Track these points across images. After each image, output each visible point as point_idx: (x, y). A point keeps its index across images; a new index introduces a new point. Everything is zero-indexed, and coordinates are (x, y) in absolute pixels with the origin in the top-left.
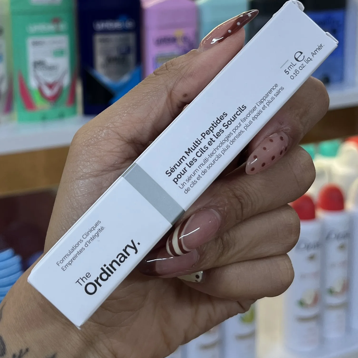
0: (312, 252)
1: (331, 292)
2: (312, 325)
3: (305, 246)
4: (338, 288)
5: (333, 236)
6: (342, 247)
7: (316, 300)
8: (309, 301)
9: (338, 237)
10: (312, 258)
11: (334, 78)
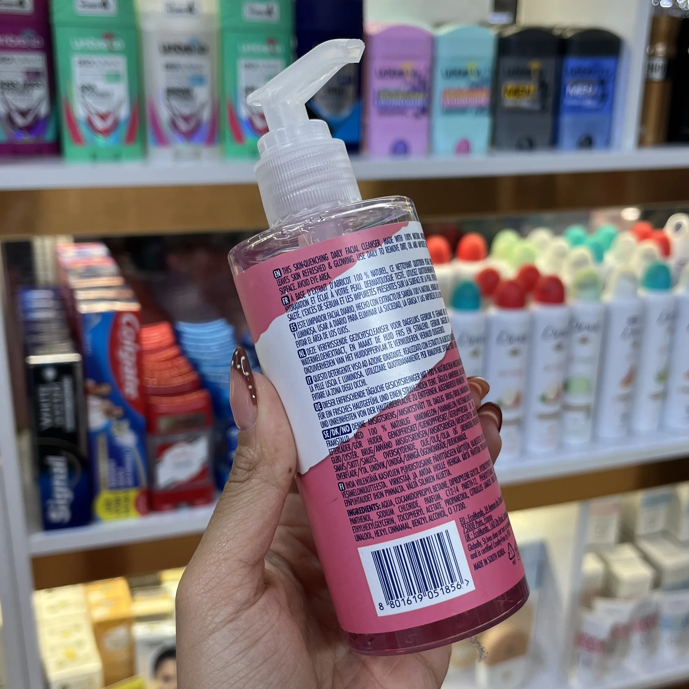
11: (598, 139)
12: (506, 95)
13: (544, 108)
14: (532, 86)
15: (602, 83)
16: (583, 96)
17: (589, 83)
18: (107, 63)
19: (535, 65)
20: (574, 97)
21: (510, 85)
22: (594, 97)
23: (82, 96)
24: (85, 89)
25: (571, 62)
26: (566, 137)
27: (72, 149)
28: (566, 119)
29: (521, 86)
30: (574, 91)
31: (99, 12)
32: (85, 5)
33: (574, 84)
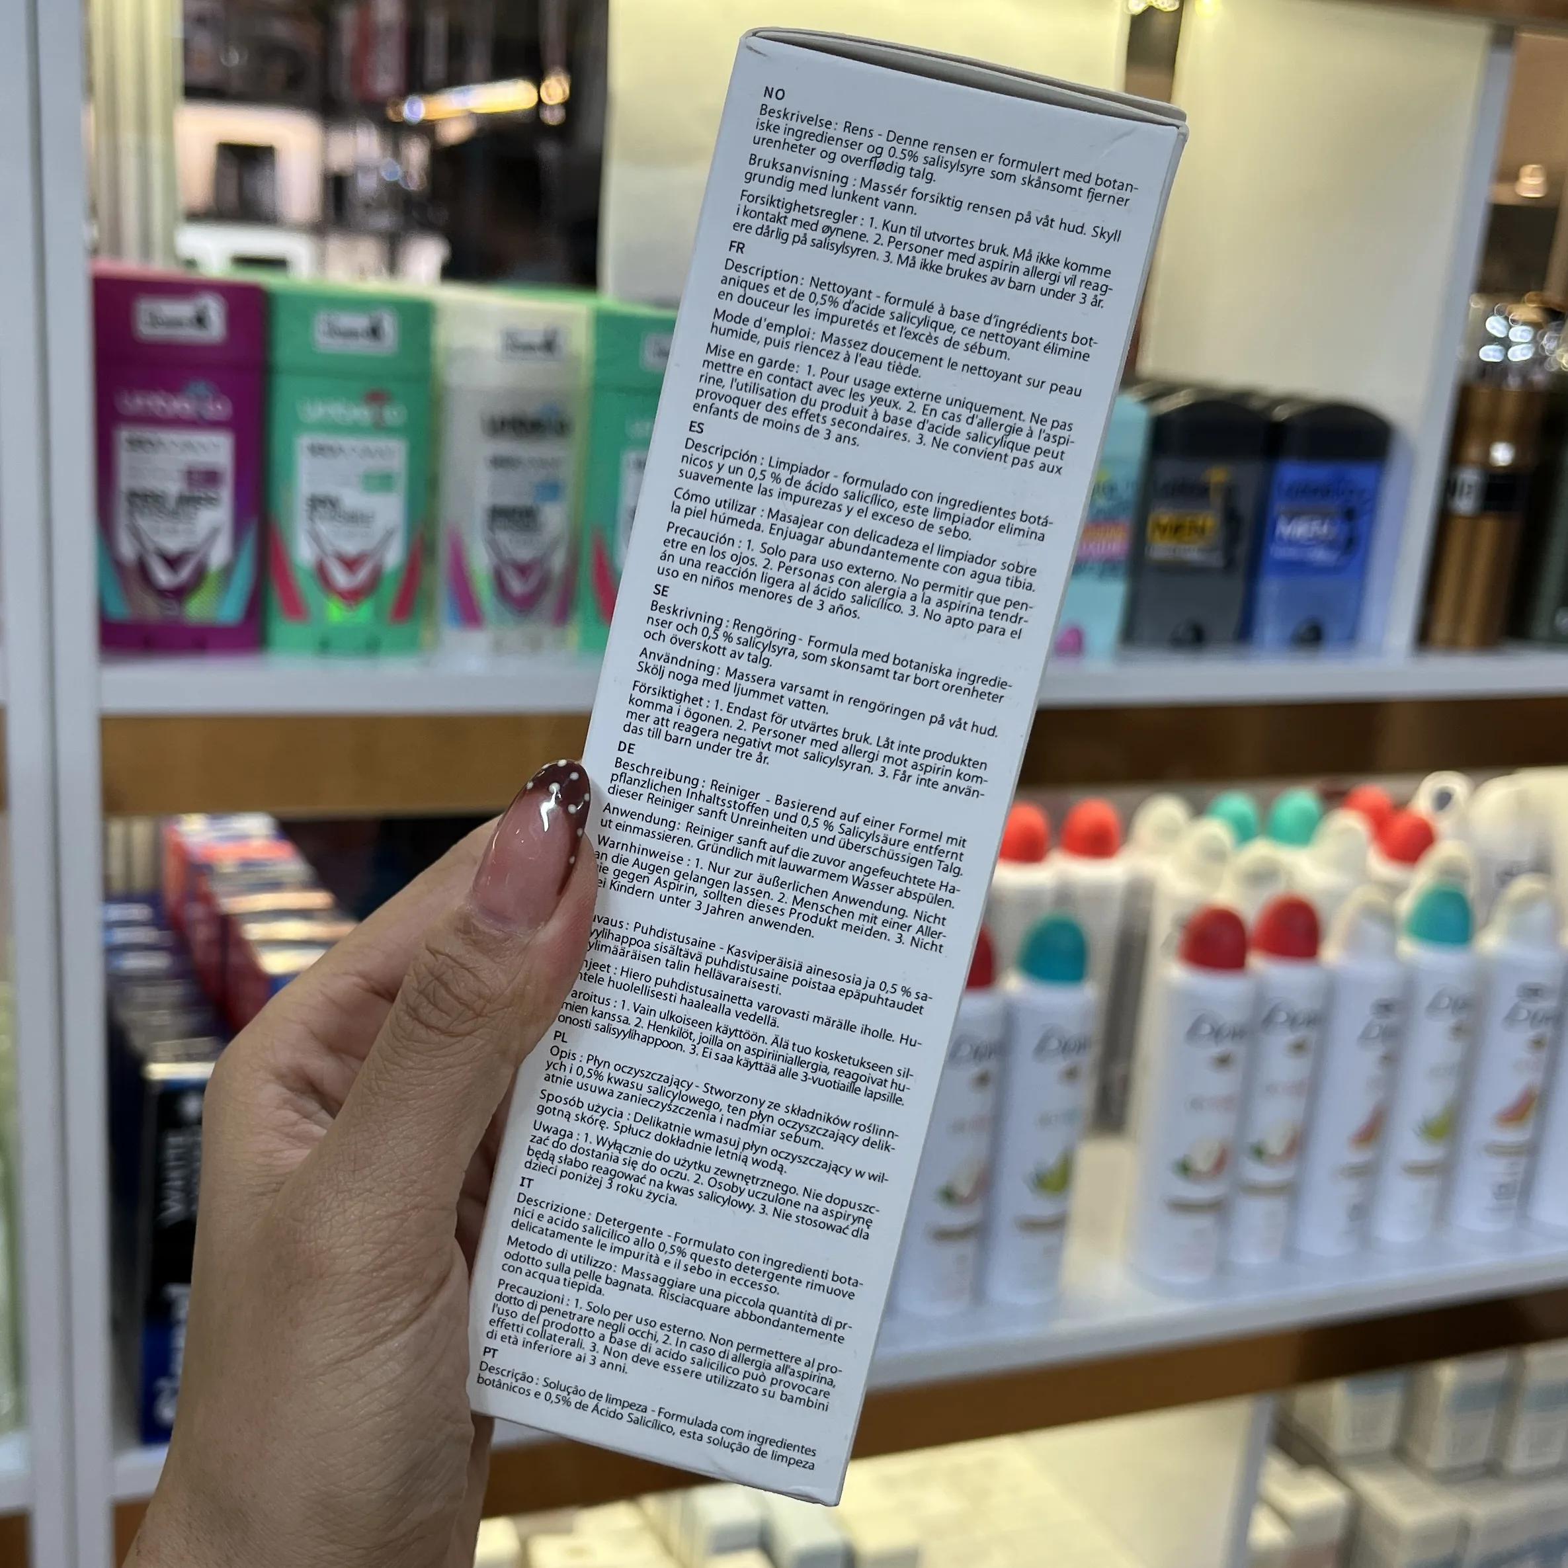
0: (1226, 1047)
1: (1259, 1153)
2: (1204, 1222)
3: (1213, 1029)
4: (1276, 1145)
5: (1282, 1017)
6: (1299, 1048)
7: (1221, 1163)
8: (1203, 1163)
9: (1293, 1021)
10: (1223, 1061)
11: (1333, 630)
12: (1157, 534)
13: (1230, 563)
14: (1210, 520)
15: (1350, 515)
16: (1310, 539)
17: (1323, 516)
18: (368, 452)
19: (1217, 475)
20: (1292, 542)
21: (1164, 515)
22: (1330, 544)
23: (311, 519)
24: (319, 503)
25: (1291, 472)
26: (1270, 627)
27: (282, 628)
28: (1271, 588)
29: (1189, 519)
30: (1292, 530)
31: (362, 346)
32: (334, 332)
33: (1293, 516)
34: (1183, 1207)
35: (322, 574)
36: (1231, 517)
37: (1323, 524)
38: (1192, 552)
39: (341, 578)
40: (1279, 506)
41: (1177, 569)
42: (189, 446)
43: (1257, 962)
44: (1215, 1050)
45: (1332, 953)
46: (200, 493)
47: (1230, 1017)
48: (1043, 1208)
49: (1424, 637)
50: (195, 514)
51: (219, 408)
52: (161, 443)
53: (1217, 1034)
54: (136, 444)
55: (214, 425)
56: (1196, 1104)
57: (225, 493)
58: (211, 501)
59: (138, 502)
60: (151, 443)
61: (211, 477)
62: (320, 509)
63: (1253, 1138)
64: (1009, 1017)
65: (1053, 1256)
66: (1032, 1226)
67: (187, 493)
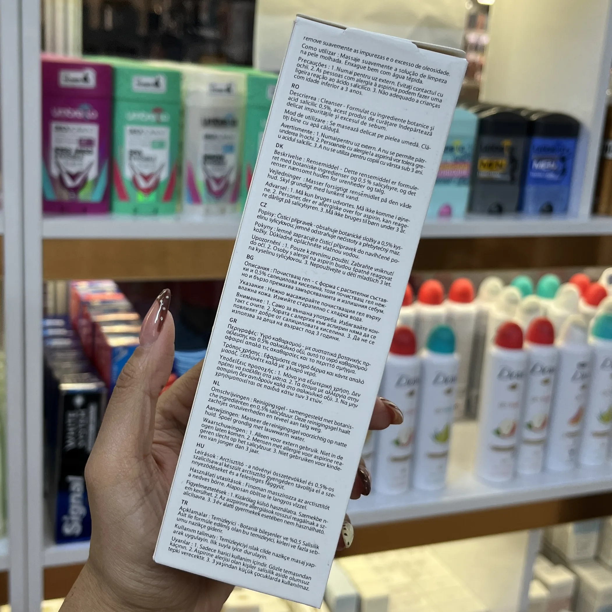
0: (514, 381)
1: (530, 426)
2: (506, 456)
3: (509, 373)
4: (537, 424)
5: (538, 369)
6: (546, 382)
7: (513, 431)
8: (506, 430)
9: (543, 371)
10: (513, 387)
11: (557, 206)
12: (482, 167)
13: (513, 179)
15: (563, 159)
16: (546, 169)
17: (552, 160)
18: (153, 132)
19: (507, 143)
20: (539, 171)
21: (485, 159)
22: (555, 172)
23: (130, 159)
24: (133, 153)
25: (538, 142)
26: (530, 205)
27: (118, 204)
28: (530, 190)
29: (495, 161)
30: (539, 165)
31: (152, 90)
32: (140, 84)
33: (539, 160)
34: (497, 449)
35: (135, 182)
36: (513, 160)
37: (552, 163)
38: (497, 174)
39: (143, 184)
40: (533, 156)
41: (490, 182)
42: (80, 130)
43: (527, 345)
44: (510, 382)
45: (560, 342)
46: (85, 149)
47: (516, 368)
48: (438, 448)
49: (595, 210)
50: (83, 157)
51: (93, 115)
52: (69, 128)
53: (510, 375)
54: (59, 129)
55: (91, 121)
56: (502, 405)
57: (95, 149)
58: (90, 152)
59: (59, 152)
60: (64, 128)
61: (89, 142)
62: (134, 155)
63: (527, 420)
64: (422, 367)
65: (442, 469)
66: (433, 456)
67: (79, 149)
